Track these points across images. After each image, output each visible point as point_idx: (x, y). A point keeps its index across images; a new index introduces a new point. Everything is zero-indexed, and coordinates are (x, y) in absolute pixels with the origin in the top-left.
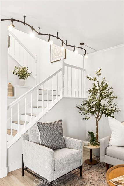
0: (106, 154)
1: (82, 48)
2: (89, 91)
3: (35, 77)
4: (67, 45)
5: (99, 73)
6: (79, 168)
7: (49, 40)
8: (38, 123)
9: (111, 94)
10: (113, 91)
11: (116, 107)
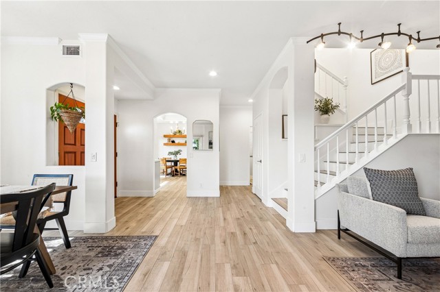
3: (344, 110)
7: (380, 44)
8: (366, 169)
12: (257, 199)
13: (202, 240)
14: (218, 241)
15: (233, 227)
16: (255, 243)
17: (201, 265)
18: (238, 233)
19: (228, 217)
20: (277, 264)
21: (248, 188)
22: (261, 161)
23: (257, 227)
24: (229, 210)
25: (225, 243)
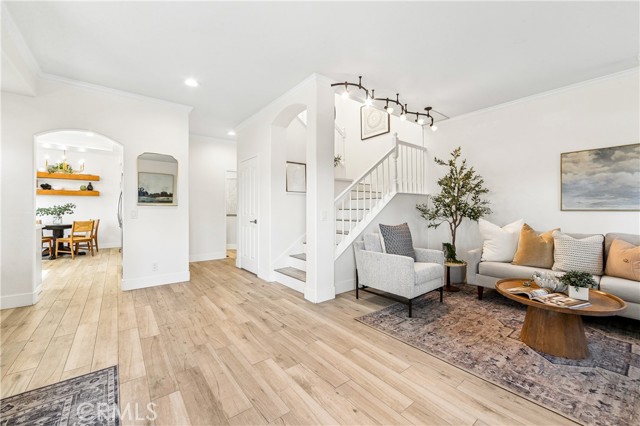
0: (478, 273)
1: (428, 115)
2: (440, 183)
4: (406, 112)
5: (456, 153)
6: (437, 290)
7: (386, 108)
9: (477, 185)
10: (482, 181)
11: (486, 206)
12: (248, 275)
13: (208, 345)
14: (235, 339)
15: (242, 317)
16: (283, 327)
17: (233, 375)
18: (254, 321)
19: (225, 305)
20: (320, 339)
21: (228, 263)
22: (255, 222)
23: (273, 308)
24: (219, 296)
25: (245, 337)
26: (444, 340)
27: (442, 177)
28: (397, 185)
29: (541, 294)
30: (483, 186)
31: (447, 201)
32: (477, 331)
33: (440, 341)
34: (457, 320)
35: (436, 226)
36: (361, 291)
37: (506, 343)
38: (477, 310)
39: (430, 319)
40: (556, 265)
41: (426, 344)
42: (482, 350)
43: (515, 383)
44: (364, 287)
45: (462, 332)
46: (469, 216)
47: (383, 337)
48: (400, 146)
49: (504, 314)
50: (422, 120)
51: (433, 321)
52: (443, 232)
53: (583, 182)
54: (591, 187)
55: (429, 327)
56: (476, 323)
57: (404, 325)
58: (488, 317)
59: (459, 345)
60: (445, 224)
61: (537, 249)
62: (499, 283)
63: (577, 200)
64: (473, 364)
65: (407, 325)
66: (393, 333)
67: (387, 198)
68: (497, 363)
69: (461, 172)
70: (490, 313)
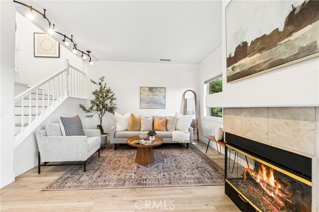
0: (115, 137)
1: (89, 55)
2: (94, 93)
4: (76, 49)
5: (102, 79)
7: (64, 41)
8: (62, 118)
9: (112, 96)
10: (114, 94)
11: (115, 106)
26: (107, 177)
27: (94, 90)
28: (68, 92)
29: (143, 142)
30: (114, 97)
31: (98, 102)
32: (120, 166)
33: (106, 178)
34: (109, 164)
35: (92, 116)
36: (41, 166)
37: (132, 166)
38: (116, 155)
39: (97, 168)
40: (142, 129)
41: (99, 184)
42: (125, 174)
43: (141, 183)
44: (46, 163)
45: (114, 169)
46: (109, 111)
47: (71, 192)
48: (70, 68)
49: (127, 153)
50: (85, 57)
51: (98, 169)
52: (95, 119)
53: (146, 98)
54: (148, 100)
55: (97, 174)
56: (118, 162)
57: (83, 178)
58: (121, 157)
59: (115, 176)
60: (96, 115)
61: (135, 124)
62: (127, 140)
63: (145, 104)
64: (124, 183)
65: (85, 177)
66: (77, 187)
67: (61, 100)
68: (132, 177)
69: (104, 89)
70: (122, 155)
